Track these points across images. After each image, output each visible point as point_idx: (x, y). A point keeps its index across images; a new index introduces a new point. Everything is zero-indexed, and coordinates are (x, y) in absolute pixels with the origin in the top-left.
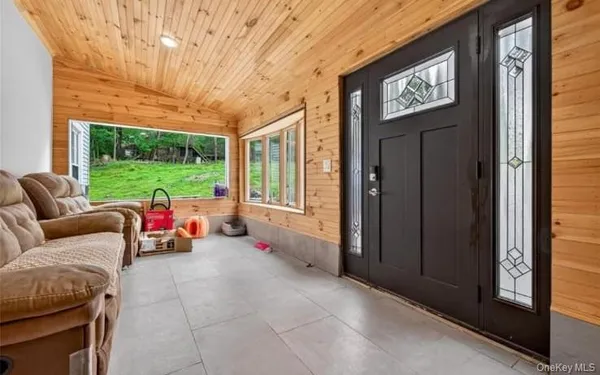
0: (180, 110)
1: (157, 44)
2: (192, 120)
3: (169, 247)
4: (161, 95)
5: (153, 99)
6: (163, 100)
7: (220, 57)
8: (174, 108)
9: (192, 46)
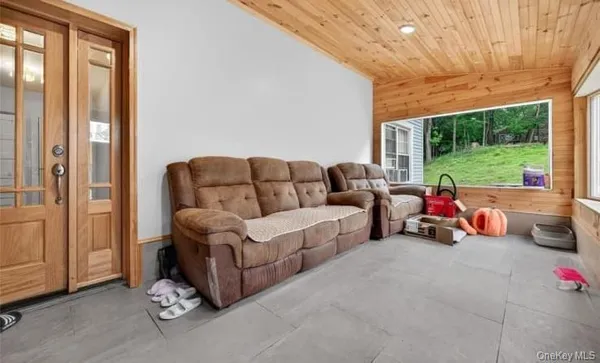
0: (470, 86)
1: (404, 37)
2: (487, 93)
3: (430, 233)
4: (449, 77)
5: (441, 85)
6: (449, 83)
7: (459, 10)
8: (464, 87)
9: (425, 20)
